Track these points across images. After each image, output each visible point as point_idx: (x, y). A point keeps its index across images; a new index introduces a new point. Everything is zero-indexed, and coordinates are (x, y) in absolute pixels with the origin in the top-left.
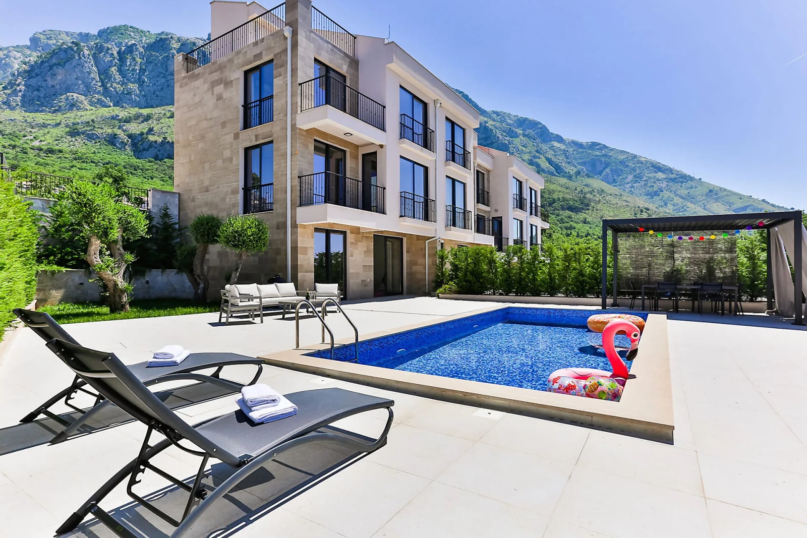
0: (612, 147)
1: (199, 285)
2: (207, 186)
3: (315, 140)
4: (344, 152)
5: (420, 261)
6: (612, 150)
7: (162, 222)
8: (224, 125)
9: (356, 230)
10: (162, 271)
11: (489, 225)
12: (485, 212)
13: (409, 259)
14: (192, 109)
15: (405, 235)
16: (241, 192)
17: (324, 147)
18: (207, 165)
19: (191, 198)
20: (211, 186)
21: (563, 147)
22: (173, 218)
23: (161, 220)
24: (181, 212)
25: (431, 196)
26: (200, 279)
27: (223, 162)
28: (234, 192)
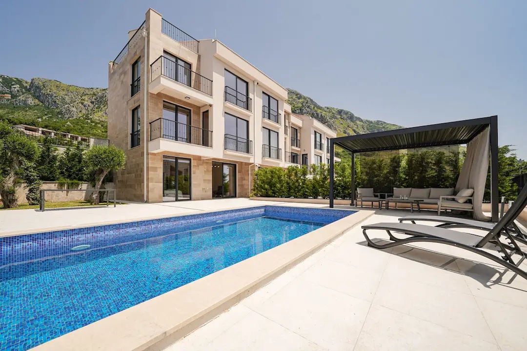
0: (388, 123)
3: (164, 101)
4: (190, 110)
5: (246, 178)
6: (388, 124)
8: (123, 97)
9: (199, 158)
11: (300, 159)
12: (298, 151)
13: (240, 176)
15: (237, 162)
16: (130, 136)
17: (174, 106)
19: (113, 142)
21: (362, 124)
25: (251, 138)
27: (123, 119)
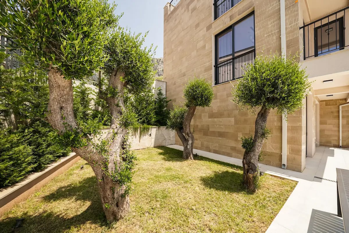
1: (188, 141)
2: (184, 72)
7: (158, 97)
8: (197, 26)
10: (159, 128)
14: (174, 30)
16: (213, 68)
18: (184, 59)
19: (173, 83)
20: (187, 71)
22: (163, 95)
23: (158, 96)
24: (167, 93)
26: (189, 136)
27: (197, 51)
28: (207, 70)
